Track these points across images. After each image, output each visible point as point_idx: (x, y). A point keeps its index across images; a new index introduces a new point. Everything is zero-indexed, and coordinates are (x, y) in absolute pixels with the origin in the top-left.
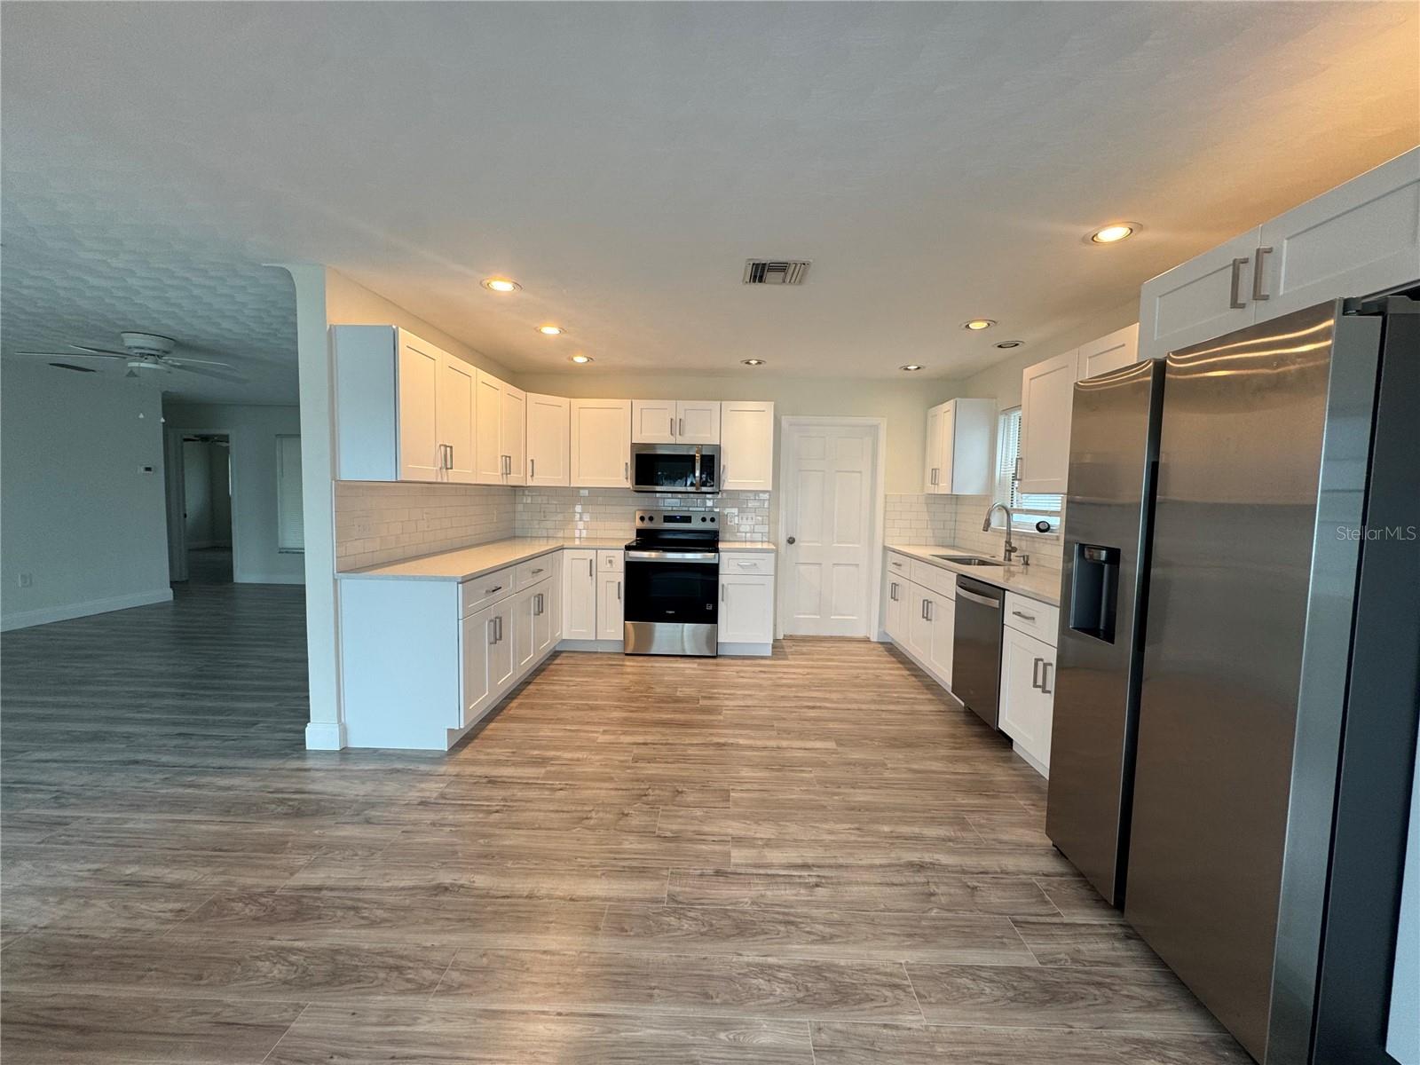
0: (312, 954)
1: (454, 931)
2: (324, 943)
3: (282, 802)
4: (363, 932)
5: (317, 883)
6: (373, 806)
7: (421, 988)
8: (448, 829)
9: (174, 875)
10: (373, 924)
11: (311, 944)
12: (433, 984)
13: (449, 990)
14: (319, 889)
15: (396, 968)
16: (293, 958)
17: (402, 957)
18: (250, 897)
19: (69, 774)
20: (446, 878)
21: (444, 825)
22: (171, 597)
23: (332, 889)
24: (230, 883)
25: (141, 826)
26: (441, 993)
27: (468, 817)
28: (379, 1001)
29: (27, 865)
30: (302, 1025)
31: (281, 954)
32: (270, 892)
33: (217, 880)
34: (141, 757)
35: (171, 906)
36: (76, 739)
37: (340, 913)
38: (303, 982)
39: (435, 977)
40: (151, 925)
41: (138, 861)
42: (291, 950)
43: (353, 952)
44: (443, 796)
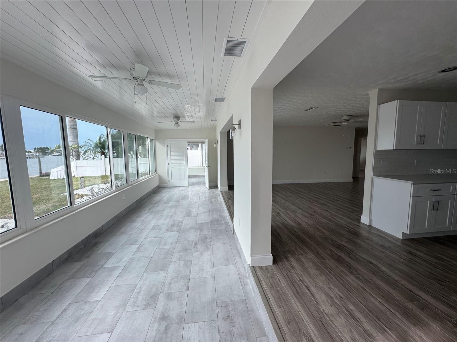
0: (336, 254)
2: (339, 254)
3: (348, 229)
4: (348, 258)
5: (345, 245)
6: (368, 239)
7: (352, 273)
8: (384, 254)
9: (323, 230)
10: (351, 258)
11: (337, 252)
12: (355, 275)
13: (357, 278)
14: (345, 246)
15: (349, 267)
16: (333, 252)
17: (352, 266)
18: (332, 240)
19: (317, 209)
20: (374, 262)
21: (384, 253)
22: (352, 181)
23: (347, 248)
24: (330, 236)
25: (323, 221)
26: (355, 277)
27: (393, 255)
28: (342, 268)
29: (307, 219)
30: (327, 261)
31: (331, 251)
32: (336, 241)
33: (328, 234)
34: (329, 210)
35: (320, 234)
36: (321, 203)
37: (346, 252)
38: (332, 257)
39: (356, 274)
40: (316, 235)
41: (319, 226)
42: (333, 251)
43: (344, 259)
44: (389, 247)
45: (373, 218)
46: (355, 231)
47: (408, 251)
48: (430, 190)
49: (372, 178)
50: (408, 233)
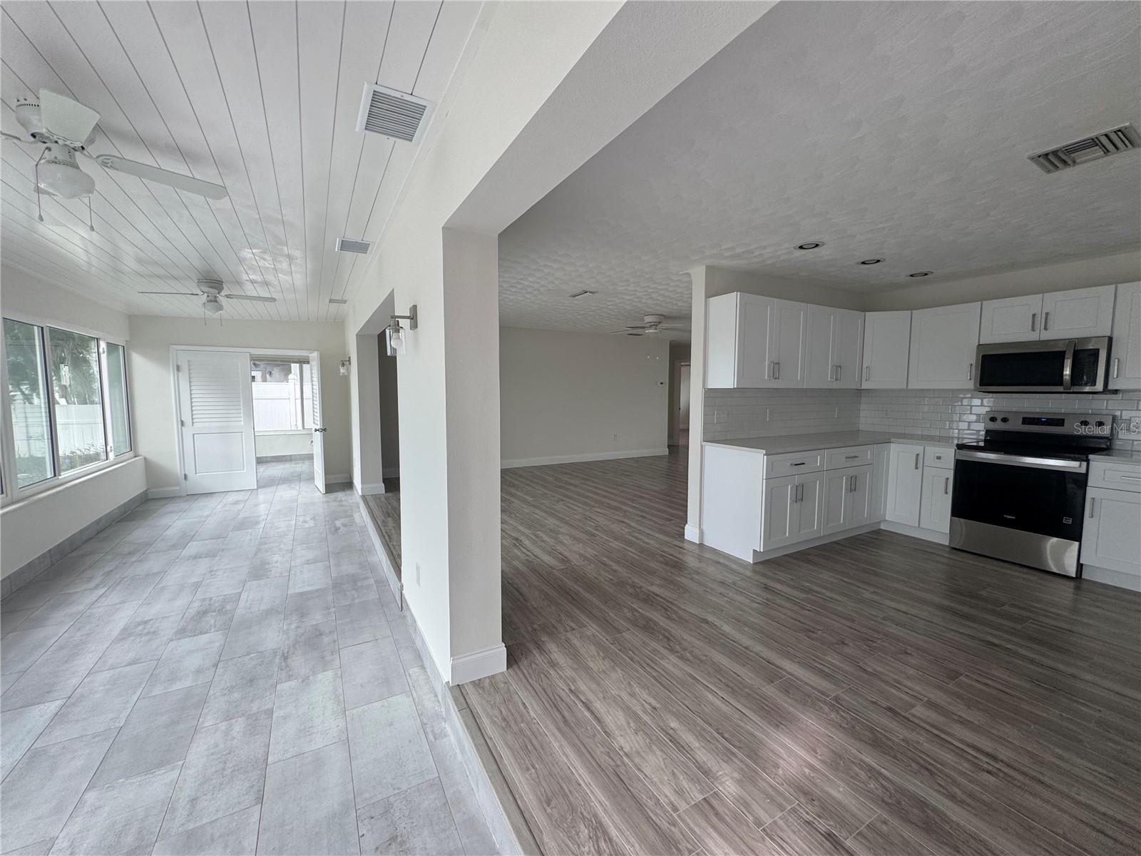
0: (642, 616)
1: (699, 640)
2: (648, 614)
3: (662, 556)
4: (663, 619)
5: (658, 593)
6: (698, 573)
7: (672, 651)
8: (726, 599)
9: (615, 567)
10: (669, 618)
11: (643, 612)
12: (677, 652)
13: (682, 658)
14: (657, 595)
15: (668, 639)
16: (635, 613)
17: (671, 636)
18: (633, 586)
19: (603, 519)
20: (711, 618)
21: (725, 596)
22: (667, 453)
23: (661, 597)
24: (630, 578)
25: (613, 545)
26: (678, 657)
27: (739, 598)
28: (654, 644)
29: (581, 545)
30: (626, 635)
31: (633, 610)
32: (641, 587)
33: (626, 575)
34: (625, 520)
35: (610, 577)
36: (610, 507)
37: (659, 608)
38: (634, 623)
39: (679, 650)
40: (602, 580)
41: (608, 557)
42: (636, 611)
43: (656, 624)
44: (734, 583)
45: (704, 527)
46: (676, 559)
47: (763, 586)
48: (791, 465)
49: (702, 446)
50: (762, 550)
